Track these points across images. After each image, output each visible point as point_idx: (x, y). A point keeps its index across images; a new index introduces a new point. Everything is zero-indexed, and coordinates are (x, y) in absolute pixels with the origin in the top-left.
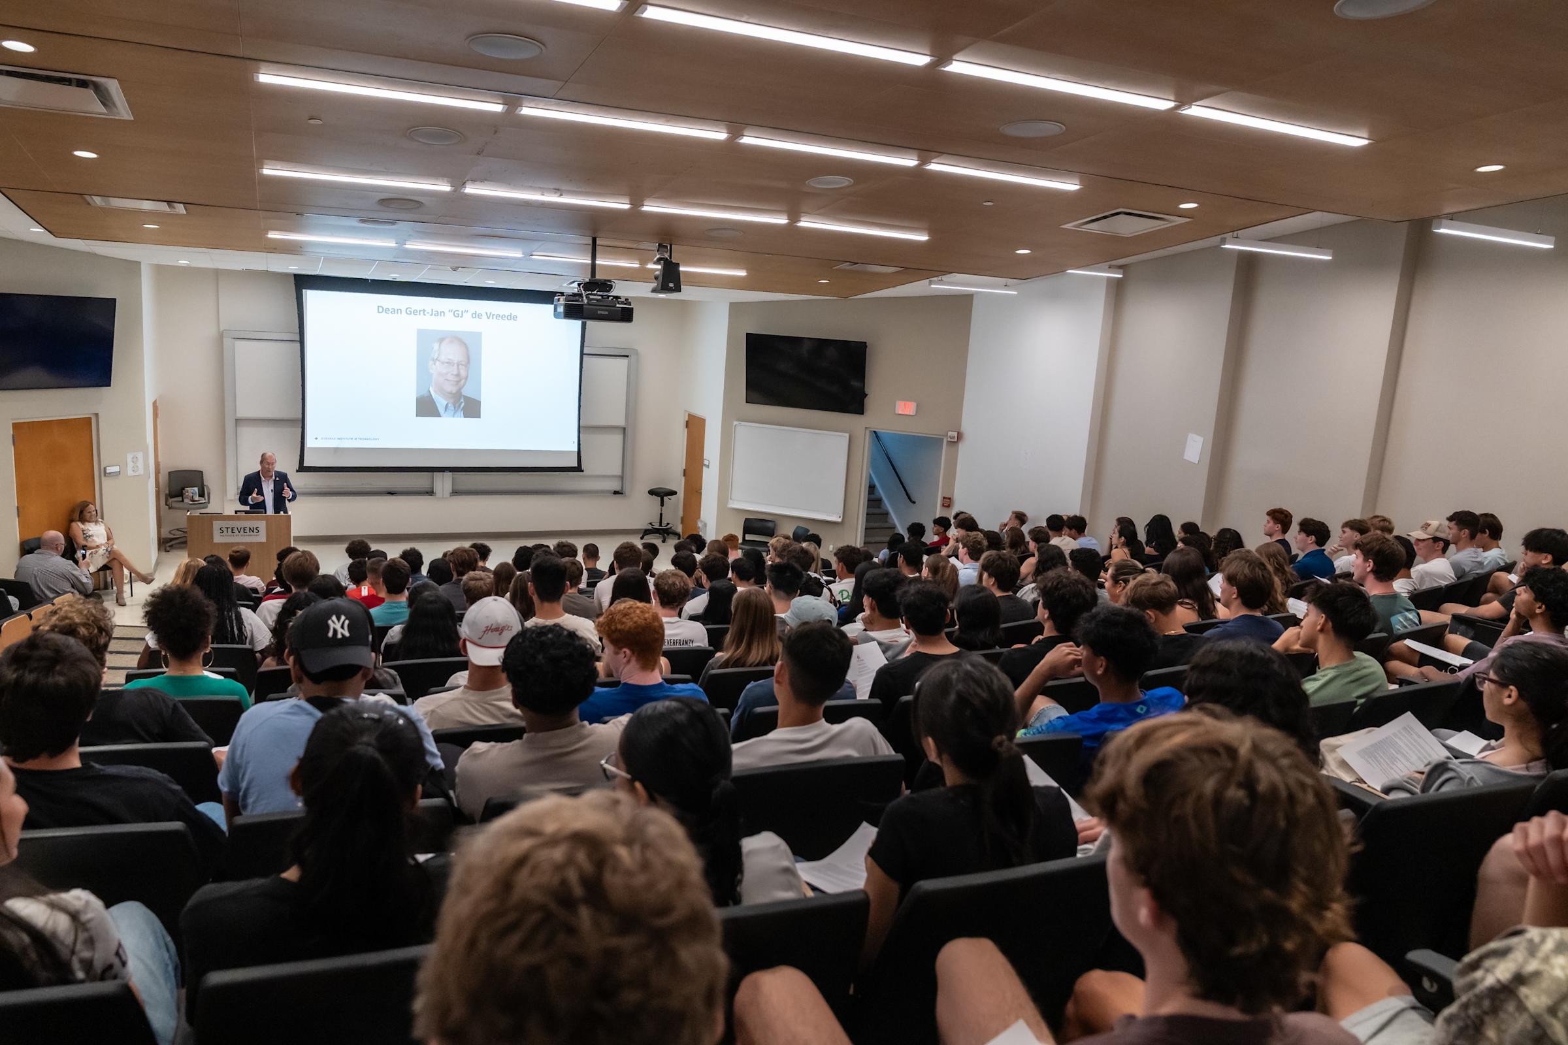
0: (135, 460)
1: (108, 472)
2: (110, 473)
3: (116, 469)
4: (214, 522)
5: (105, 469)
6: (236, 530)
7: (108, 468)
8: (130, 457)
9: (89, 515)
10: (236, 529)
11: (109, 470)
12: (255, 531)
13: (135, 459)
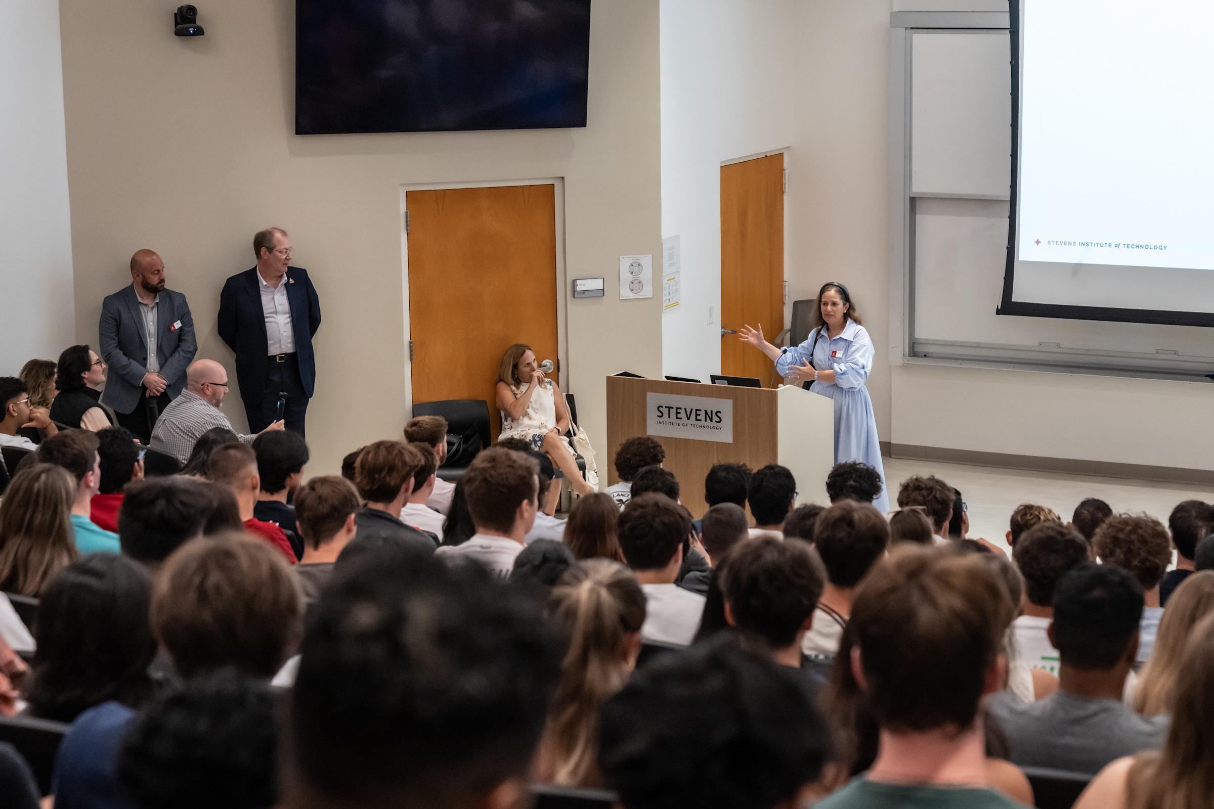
0: (635, 269)
1: (579, 288)
2: (584, 292)
3: (597, 284)
4: (649, 395)
5: (574, 281)
6: (683, 415)
7: (578, 282)
8: (625, 263)
9: (527, 369)
10: (682, 411)
11: (582, 285)
12: (715, 418)
13: (636, 267)
